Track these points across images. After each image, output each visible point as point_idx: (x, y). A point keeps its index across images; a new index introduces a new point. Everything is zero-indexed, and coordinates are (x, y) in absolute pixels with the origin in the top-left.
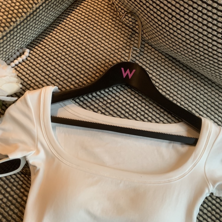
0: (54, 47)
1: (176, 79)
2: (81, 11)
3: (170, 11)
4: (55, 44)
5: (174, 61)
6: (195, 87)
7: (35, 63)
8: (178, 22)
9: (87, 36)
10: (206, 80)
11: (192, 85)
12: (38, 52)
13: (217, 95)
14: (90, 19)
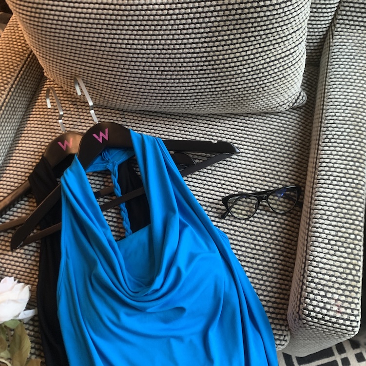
0: (25, 159)
1: (159, 131)
2: (38, 111)
3: (110, 72)
4: (25, 156)
5: (151, 114)
6: (182, 128)
7: (12, 184)
8: (122, 78)
9: (54, 132)
10: (190, 116)
11: (177, 128)
12: (12, 172)
13: (206, 125)
14: (50, 115)
